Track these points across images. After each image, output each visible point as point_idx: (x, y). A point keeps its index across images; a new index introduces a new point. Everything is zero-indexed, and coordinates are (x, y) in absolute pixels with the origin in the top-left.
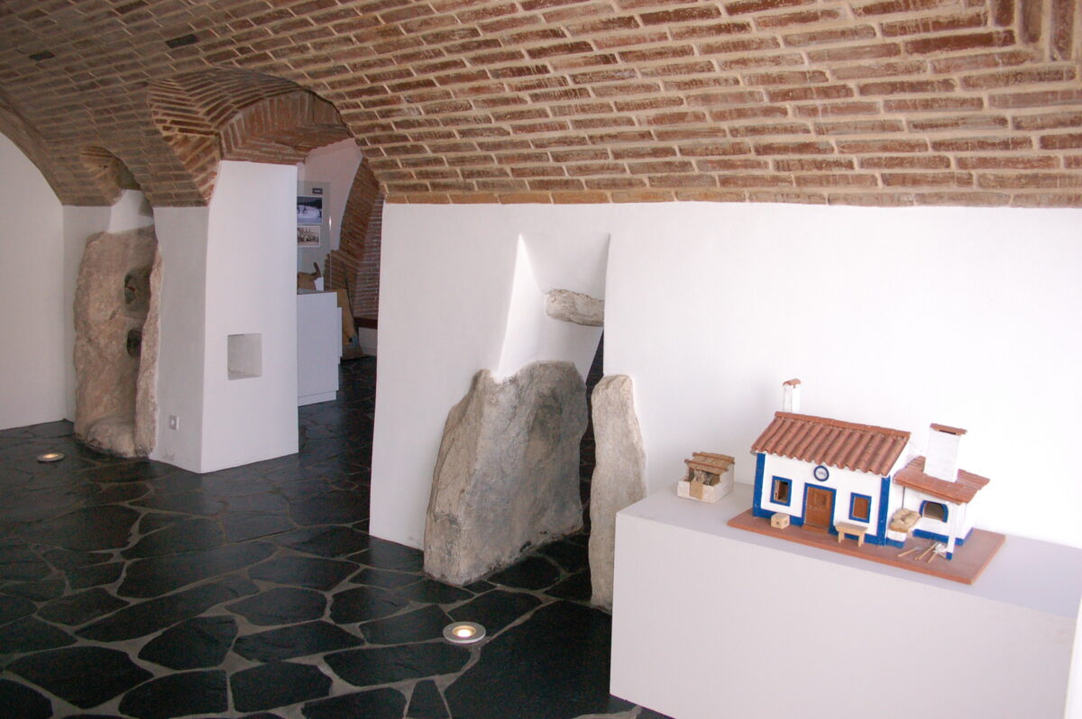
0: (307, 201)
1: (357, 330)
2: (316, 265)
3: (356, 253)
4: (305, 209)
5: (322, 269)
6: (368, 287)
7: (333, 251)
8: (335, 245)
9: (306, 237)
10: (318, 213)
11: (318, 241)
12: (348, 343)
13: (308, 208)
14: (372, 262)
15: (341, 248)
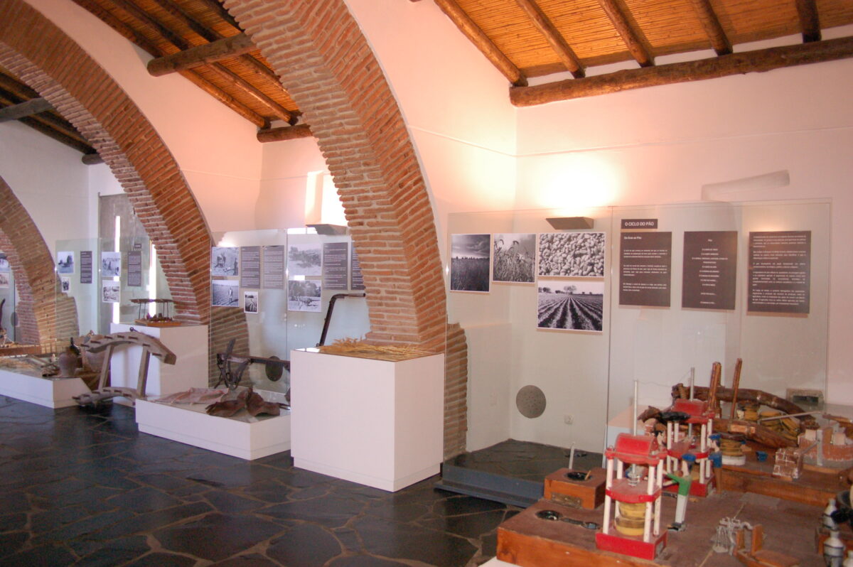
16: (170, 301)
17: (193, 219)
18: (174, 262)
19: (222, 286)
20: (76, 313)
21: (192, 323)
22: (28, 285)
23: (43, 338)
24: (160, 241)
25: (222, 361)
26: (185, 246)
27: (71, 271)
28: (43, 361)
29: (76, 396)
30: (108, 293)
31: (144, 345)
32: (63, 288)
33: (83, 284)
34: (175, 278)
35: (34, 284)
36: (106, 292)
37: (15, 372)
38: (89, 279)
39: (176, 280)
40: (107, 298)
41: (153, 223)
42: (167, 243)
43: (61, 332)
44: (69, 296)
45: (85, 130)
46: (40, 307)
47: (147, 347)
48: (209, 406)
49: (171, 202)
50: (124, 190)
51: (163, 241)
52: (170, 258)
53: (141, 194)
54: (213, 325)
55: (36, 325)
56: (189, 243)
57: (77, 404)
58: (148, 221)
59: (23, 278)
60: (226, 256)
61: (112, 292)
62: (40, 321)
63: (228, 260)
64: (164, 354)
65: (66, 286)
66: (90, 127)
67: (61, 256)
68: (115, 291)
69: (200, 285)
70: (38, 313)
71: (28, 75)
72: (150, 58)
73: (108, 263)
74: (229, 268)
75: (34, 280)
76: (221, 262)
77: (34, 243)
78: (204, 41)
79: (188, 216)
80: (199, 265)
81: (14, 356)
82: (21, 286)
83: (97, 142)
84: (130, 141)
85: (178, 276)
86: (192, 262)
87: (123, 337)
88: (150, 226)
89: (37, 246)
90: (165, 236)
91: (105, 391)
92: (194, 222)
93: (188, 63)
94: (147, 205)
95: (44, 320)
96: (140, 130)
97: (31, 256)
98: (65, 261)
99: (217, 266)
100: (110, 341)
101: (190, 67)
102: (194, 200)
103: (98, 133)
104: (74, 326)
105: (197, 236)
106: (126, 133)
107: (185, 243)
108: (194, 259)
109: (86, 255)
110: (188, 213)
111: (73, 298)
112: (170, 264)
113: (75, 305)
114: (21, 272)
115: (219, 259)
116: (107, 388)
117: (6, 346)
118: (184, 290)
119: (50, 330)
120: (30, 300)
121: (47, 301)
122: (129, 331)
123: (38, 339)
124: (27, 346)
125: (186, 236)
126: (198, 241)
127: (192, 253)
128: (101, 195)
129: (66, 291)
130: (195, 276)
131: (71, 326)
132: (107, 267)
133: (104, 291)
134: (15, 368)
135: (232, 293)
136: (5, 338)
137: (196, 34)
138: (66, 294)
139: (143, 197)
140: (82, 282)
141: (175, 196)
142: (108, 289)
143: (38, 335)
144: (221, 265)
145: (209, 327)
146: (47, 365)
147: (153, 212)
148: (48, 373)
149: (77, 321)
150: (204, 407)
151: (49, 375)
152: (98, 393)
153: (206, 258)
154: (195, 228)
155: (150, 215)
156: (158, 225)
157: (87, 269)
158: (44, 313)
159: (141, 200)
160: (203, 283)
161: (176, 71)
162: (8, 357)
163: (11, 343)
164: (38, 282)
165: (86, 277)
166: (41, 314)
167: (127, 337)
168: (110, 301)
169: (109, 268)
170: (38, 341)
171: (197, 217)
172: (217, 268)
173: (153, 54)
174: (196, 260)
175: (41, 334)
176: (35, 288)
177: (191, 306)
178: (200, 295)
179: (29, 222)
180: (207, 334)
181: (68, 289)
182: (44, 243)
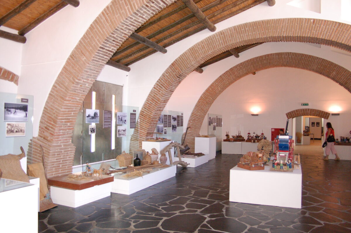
0: (17, 106)
1: (49, 189)
2: (22, 149)
3: (49, 139)
4: (15, 112)
5: (26, 150)
6: (57, 159)
7: (34, 138)
8: (36, 133)
9: (16, 130)
10: (25, 114)
11: (24, 132)
12: (43, 199)
13: (17, 110)
14: (59, 144)
15: (39, 135)
30: (120, 132)
40: (120, 135)
61: (123, 132)
65: (93, 130)
67: (89, 112)
68: (124, 131)
73: (120, 117)
98: (92, 115)
109: (108, 113)
133: (118, 132)
135: (162, 129)
142: (120, 130)
157: (108, 120)
168: (122, 136)
169: (121, 120)
181: (94, 132)
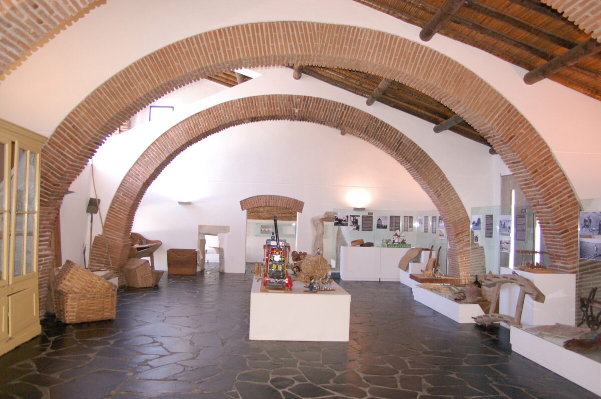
16: (546, 253)
17: (564, 190)
18: (548, 223)
19: (588, 243)
20: (484, 258)
21: (563, 271)
22: (454, 237)
23: (462, 274)
24: (538, 207)
25: (585, 305)
26: (557, 211)
27: (480, 229)
28: (458, 289)
29: (475, 317)
30: (503, 245)
31: (521, 285)
32: (474, 240)
33: (488, 238)
34: (549, 235)
35: (458, 237)
36: (502, 244)
37: (439, 295)
38: (491, 235)
39: (550, 237)
40: (502, 248)
41: (532, 193)
42: (542, 208)
43: (474, 270)
44: (480, 246)
45: (481, 130)
46: (460, 253)
47: (523, 287)
48: (566, 341)
49: (545, 178)
50: (511, 171)
51: (540, 207)
52: (545, 220)
53: (522, 173)
54: (581, 274)
55: (458, 265)
56: (560, 209)
57: (475, 322)
58: (528, 192)
59: (451, 233)
60: (591, 219)
61: (506, 244)
62: (461, 262)
63: (593, 222)
64: (535, 294)
65: (477, 239)
66: (484, 127)
67: (474, 218)
69: (570, 241)
70: (460, 256)
71: (444, 99)
72: (525, 72)
73: (503, 223)
74: (594, 229)
75: (458, 234)
76: (587, 223)
77: (458, 209)
78: (565, 50)
79: (560, 187)
80: (569, 225)
81: (442, 284)
82: (450, 238)
83: (490, 137)
84: (513, 134)
85: (551, 234)
86: (564, 223)
87: (507, 278)
88: (529, 196)
89: (460, 211)
90: (541, 203)
91: (492, 316)
92: (564, 192)
93: (553, 69)
94: (526, 180)
95: (464, 261)
96: (520, 125)
97: (456, 218)
98: (476, 222)
99: (584, 227)
100: (498, 280)
101: (555, 72)
102: (564, 175)
103: (489, 131)
104: (483, 267)
105: (568, 202)
106: (509, 129)
107: (557, 208)
108: (565, 221)
109: (489, 218)
110: (559, 185)
111: (482, 247)
112: (545, 225)
113: (483, 252)
114: (450, 229)
115: (585, 221)
116: (495, 314)
117: (439, 277)
118: (556, 245)
119: (467, 269)
120: (455, 247)
121: (465, 249)
122: (511, 274)
123: (459, 274)
124: (451, 278)
125: (558, 203)
126: (569, 207)
127: (563, 216)
128: (502, 175)
129: (477, 243)
130: (565, 234)
131: (480, 267)
132: (503, 227)
134: (441, 292)
135: (597, 249)
136: (439, 271)
137: (558, 46)
138: (478, 244)
139: (523, 174)
140: (486, 237)
141: (548, 173)
142: (503, 242)
143: (459, 271)
144: (588, 226)
145: (577, 276)
146: (459, 293)
147: (531, 185)
148: (458, 298)
149: (484, 263)
150: (562, 341)
151: (459, 300)
152: (488, 317)
153: (575, 221)
154: (566, 196)
155: (529, 188)
156: (535, 195)
157: (490, 228)
158: (463, 257)
159: (522, 177)
160: (573, 240)
161: (545, 77)
162: (439, 284)
163: (442, 275)
164: (460, 236)
165: (489, 233)
166: (462, 257)
167: (509, 277)
170: (458, 275)
171: (567, 188)
172: (584, 229)
173: (527, 69)
174: (567, 222)
175: (460, 271)
176: (459, 240)
177: (562, 258)
178: (571, 249)
179: (455, 196)
180: (575, 281)
181: (477, 241)
182: (464, 209)
